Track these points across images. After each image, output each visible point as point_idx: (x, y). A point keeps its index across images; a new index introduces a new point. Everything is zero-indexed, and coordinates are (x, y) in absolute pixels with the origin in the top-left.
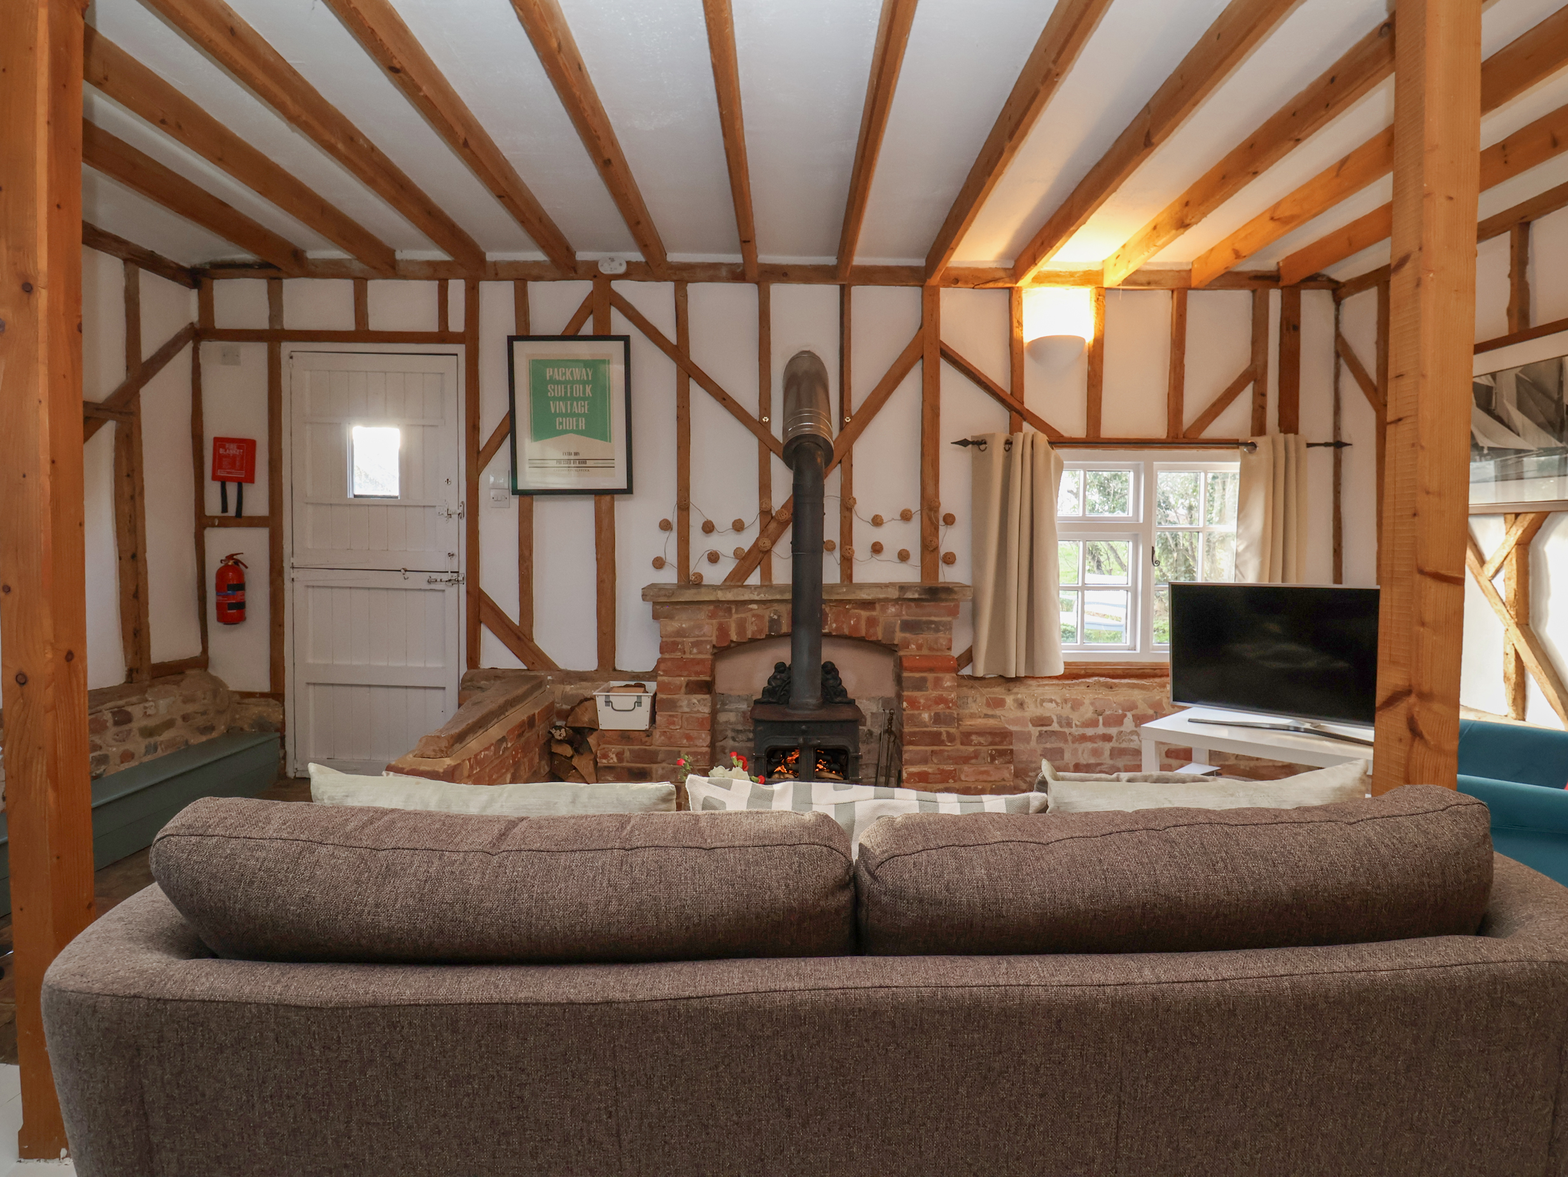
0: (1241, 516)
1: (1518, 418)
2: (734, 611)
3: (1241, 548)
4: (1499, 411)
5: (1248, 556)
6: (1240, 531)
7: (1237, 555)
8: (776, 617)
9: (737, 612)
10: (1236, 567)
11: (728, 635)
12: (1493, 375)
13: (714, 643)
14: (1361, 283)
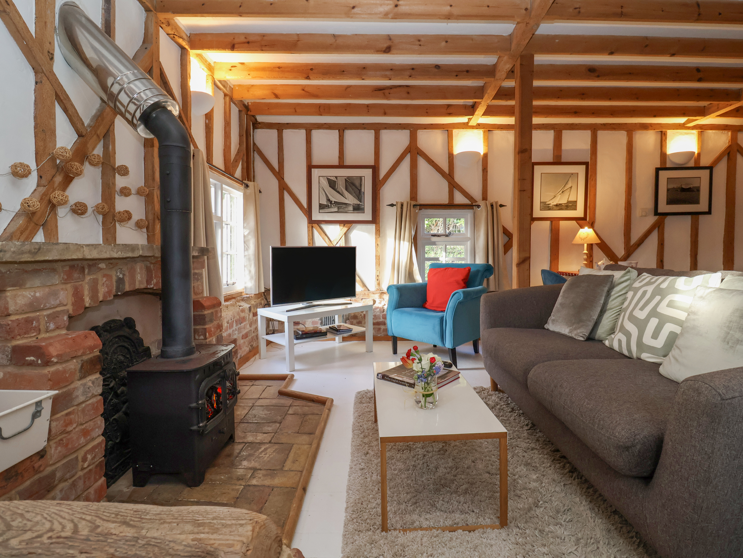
0: (245, 218)
1: (346, 193)
2: (86, 271)
3: (246, 234)
4: (338, 190)
5: (250, 237)
6: (245, 225)
7: (244, 236)
8: (121, 276)
9: (89, 274)
10: (244, 242)
11: (83, 300)
12: (336, 177)
13: (71, 312)
14: (270, 126)
